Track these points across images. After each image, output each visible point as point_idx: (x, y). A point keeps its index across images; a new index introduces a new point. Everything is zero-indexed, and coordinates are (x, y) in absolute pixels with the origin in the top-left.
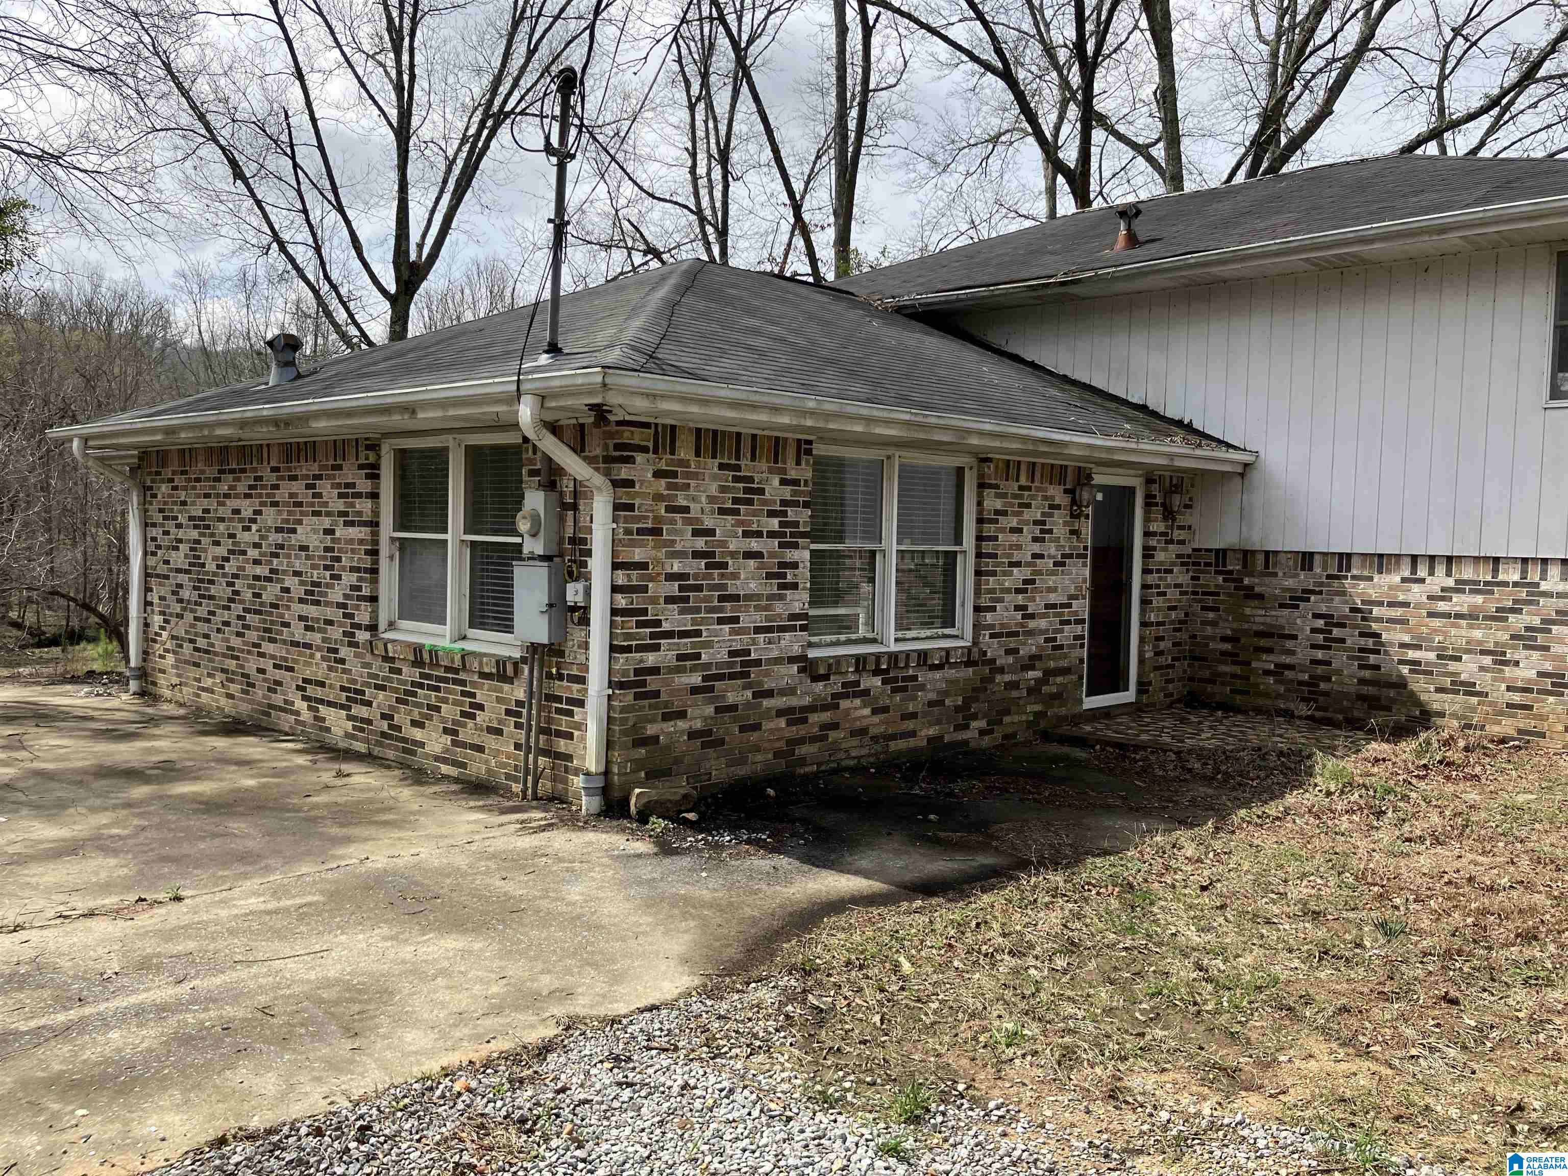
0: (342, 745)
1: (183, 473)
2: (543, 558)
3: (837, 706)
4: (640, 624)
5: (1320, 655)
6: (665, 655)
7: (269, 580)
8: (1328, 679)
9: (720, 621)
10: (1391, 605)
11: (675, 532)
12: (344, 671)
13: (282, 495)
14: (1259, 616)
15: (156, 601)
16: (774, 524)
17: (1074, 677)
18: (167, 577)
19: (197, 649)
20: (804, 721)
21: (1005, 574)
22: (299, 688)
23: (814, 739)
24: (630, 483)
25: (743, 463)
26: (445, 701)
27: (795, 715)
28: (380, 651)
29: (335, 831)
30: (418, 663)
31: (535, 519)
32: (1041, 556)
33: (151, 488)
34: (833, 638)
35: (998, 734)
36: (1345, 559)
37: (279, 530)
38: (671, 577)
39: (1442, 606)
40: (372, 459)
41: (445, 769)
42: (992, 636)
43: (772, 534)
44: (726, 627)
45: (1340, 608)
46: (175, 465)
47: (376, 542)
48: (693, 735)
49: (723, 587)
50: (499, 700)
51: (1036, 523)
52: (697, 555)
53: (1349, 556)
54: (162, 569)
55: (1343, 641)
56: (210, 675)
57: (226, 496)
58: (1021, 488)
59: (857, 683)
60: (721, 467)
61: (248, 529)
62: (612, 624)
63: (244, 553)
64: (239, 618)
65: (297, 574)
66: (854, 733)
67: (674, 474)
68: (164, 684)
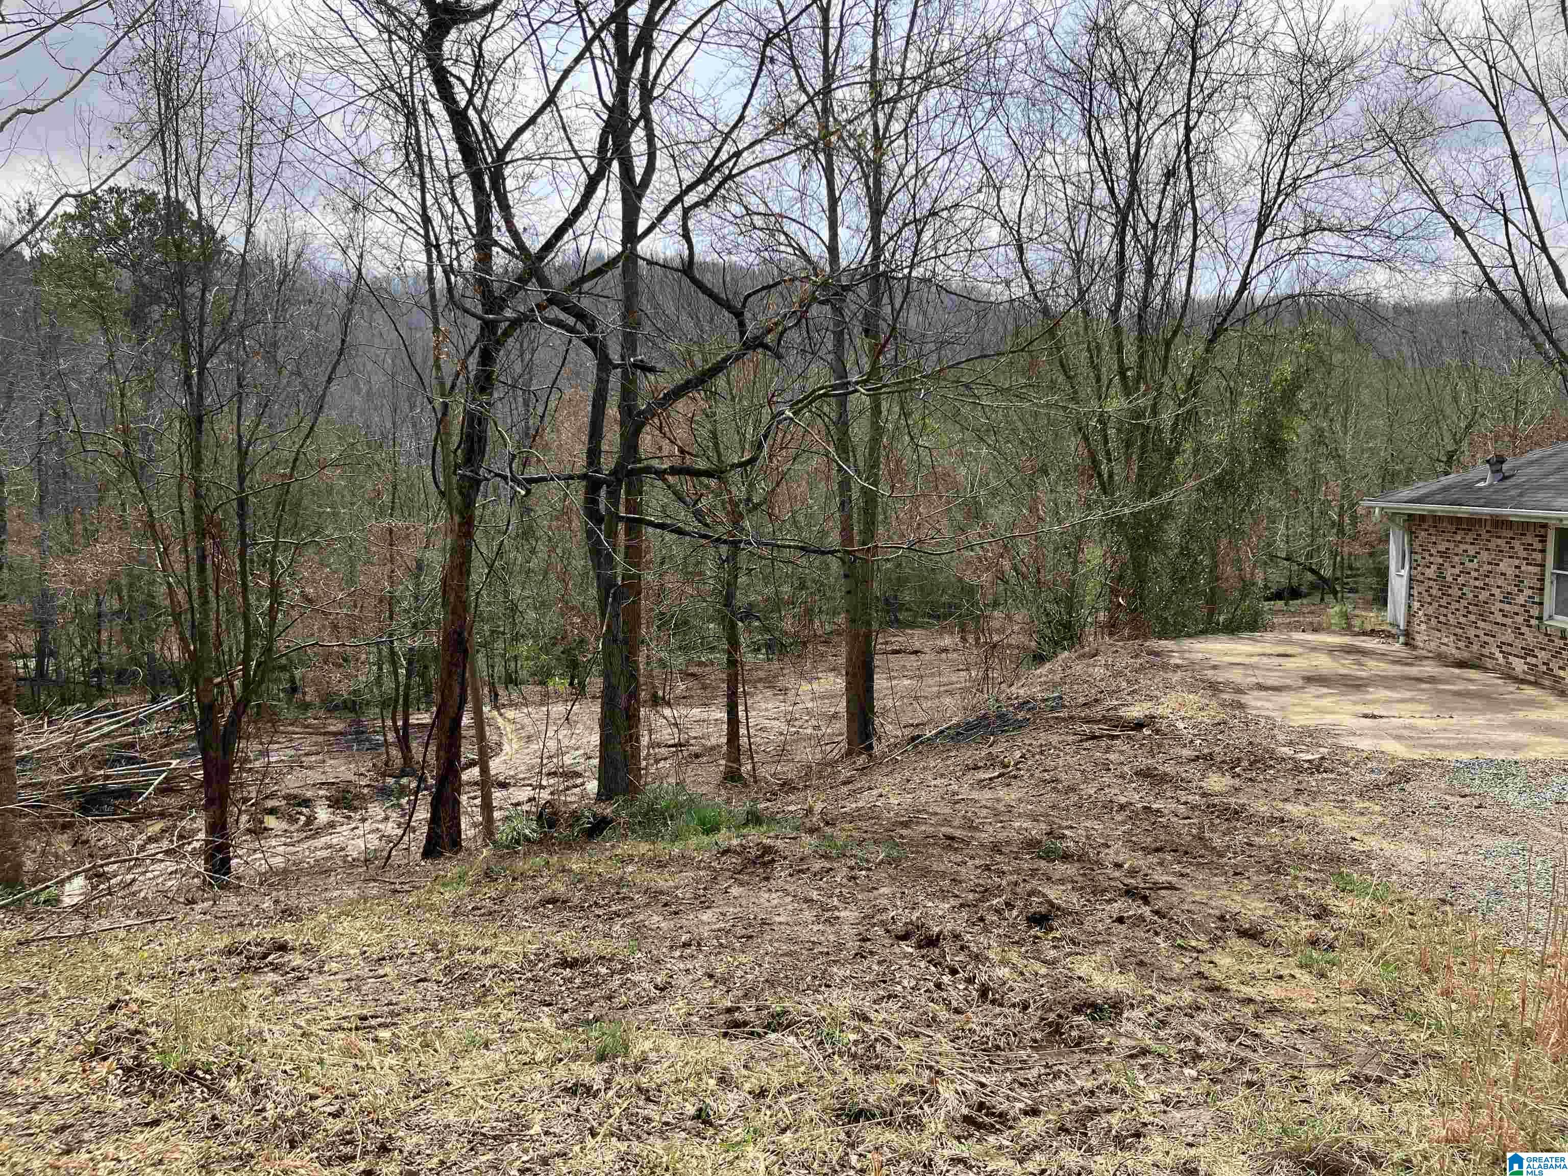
0: (1522, 676)
1: (1436, 527)
7: (1483, 589)
12: (1524, 639)
13: (1492, 545)
15: (1416, 594)
18: (1423, 582)
19: (1439, 622)
22: (1498, 646)
28: (1543, 630)
29: (1514, 707)
30: (1563, 638)
33: (1414, 533)
37: (1489, 563)
40: (1542, 533)
46: (1429, 522)
47: (1543, 575)
54: (1420, 577)
56: (1447, 636)
61: (1472, 561)
63: (1469, 573)
64: (1465, 607)
65: (1499, 587)
68: (1419, 640)
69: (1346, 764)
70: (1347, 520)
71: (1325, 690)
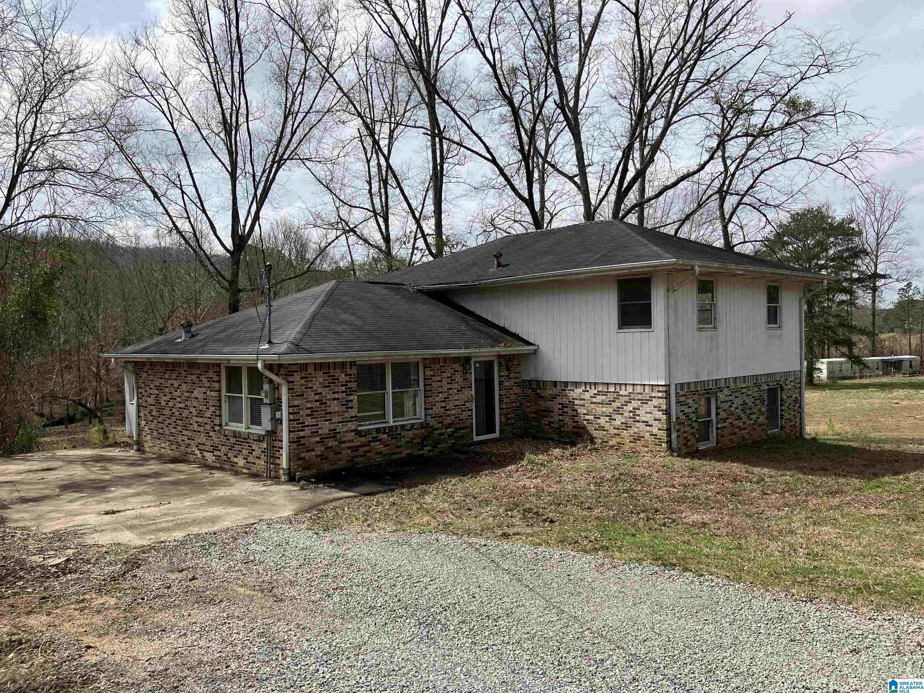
0: (212, 465)
1: (152, 369)
2: (269, 404)
3: (370, 445)
4: (298, 424)
5: (561, 418)
6: (307, 432)
7: (185, 409)
8: (564, 427)
9: (325, 421)
10: (580, 400)
11: (308, 395)
12: (212, 440)
13: (188, 380)
14: (543, 404)
15: (143, 416)
16: (343, 388)
17: (469, 430)
18: (146, 407)
19: (159, 433)
20: (358, 450)
21: (436, 396)
22: (196, 446)
23: (362, 456)
24: (293, 382)
25: (331, 371)
26: (243, 449)
27: (355, 449)
28: (223, 433)
29: (210, 488)
30: (235, 437)
31: (266, 393)
32: (452, 389)
33: (139, 374)
34: (370, 422)
35: (436, 451)
36: (566, 383)
37: (187, 392)
38: (307, 408)
39: (594, 400)
40: (218, 370)
41: (245, 471)
42: (431, 418)
43: (342, 392)
44: (328, 422)
45: (565, 401)
46: (148, 366)
47: (220, 397)
48: (317, 456)
49: (326, 410)
50: (259, 448)
51: (448, 378)
52: (316, 401)
53: (567, 382)
54: (144, 404)
55: (567, 413)
56: (164, 443)
57: (169, 379)
58: (441, 366)
59: (378, 437)
60: (323, 373)
61: (177, 391)
62: (289, 424)
63: (175, 399)
64: (175, 422)
65: (194, 407)
66: (377, 453)
67: (307, 378)
68: (147, 446)
69: (88, 562)
70: (103, 372)
71: (77, 495)
